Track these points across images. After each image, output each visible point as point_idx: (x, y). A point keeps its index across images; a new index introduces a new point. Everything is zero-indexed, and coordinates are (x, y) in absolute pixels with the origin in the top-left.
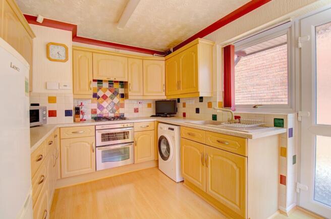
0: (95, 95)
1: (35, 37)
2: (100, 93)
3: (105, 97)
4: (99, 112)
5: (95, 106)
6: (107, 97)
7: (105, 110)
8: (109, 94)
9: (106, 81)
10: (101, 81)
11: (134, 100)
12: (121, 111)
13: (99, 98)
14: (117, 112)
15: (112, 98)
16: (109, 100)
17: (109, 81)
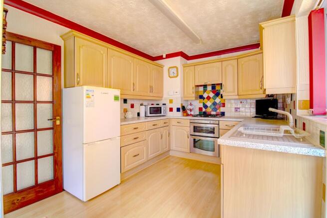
0: (201, 97)
1: (164, 66)
2: (205, 95)
3: (209, 98)
4: (204, 110)
5: (201, 105)
6: (210, 98)
7: (209, 108)
8: (212, 95)
9: (209, 85)
10: (206, 85)
11: (233, 99)
12: (222, 109)
13: (204, 98)
14: (218, 111)
15: (214, 98)
16: (212, 101)
17: (212, 85)
